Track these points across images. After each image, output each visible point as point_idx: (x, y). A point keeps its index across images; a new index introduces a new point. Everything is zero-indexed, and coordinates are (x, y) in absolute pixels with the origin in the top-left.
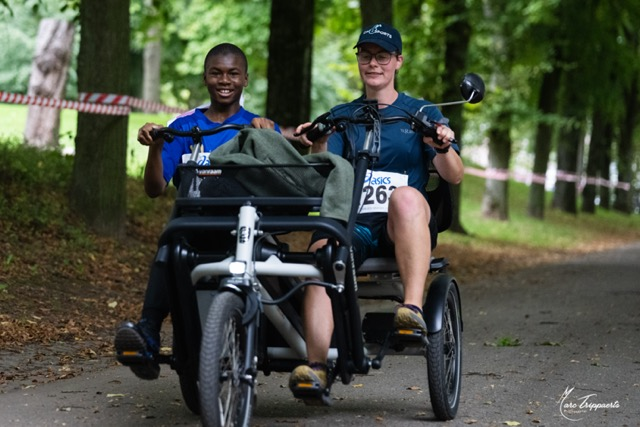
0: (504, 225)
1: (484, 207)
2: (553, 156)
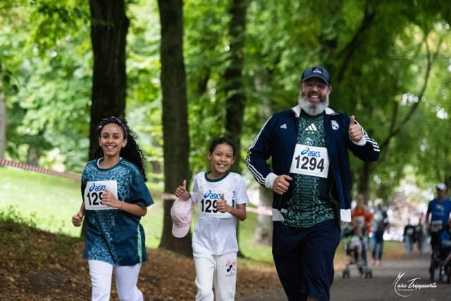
1: (257, 236)
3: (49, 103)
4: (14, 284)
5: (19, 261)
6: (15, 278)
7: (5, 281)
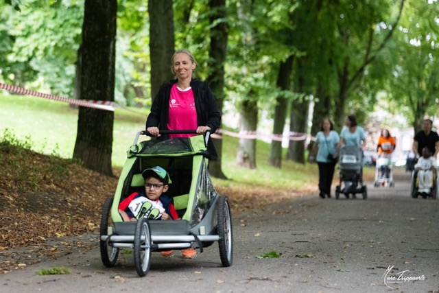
0: (253, 171)
1: (239, 159)
2: (288, 121)
3: (37, 31)
4: (13, 203)
5: (17, 181)
6: (14, 197)
7: (5, 200)
